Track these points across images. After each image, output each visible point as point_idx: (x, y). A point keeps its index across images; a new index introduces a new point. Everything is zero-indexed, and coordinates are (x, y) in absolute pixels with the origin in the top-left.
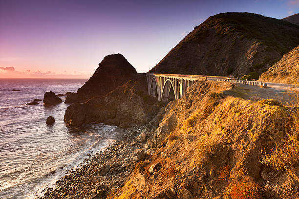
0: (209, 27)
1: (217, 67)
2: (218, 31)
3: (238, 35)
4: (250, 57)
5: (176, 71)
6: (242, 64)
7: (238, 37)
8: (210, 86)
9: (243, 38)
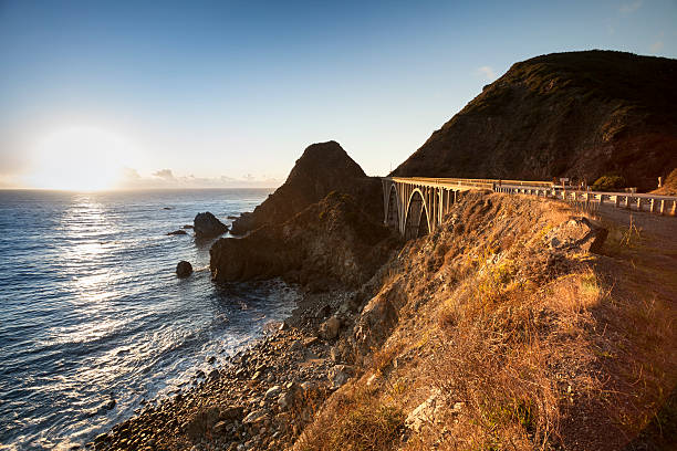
0: (514, 82)
1: (528, 163)
2: (532, 89)
3: (578, 93)
4: (607, 138)
5: (442, 171)
6: (587, 155)
7: (578, 97)
8: (499, 209)
9: (590, 99)
